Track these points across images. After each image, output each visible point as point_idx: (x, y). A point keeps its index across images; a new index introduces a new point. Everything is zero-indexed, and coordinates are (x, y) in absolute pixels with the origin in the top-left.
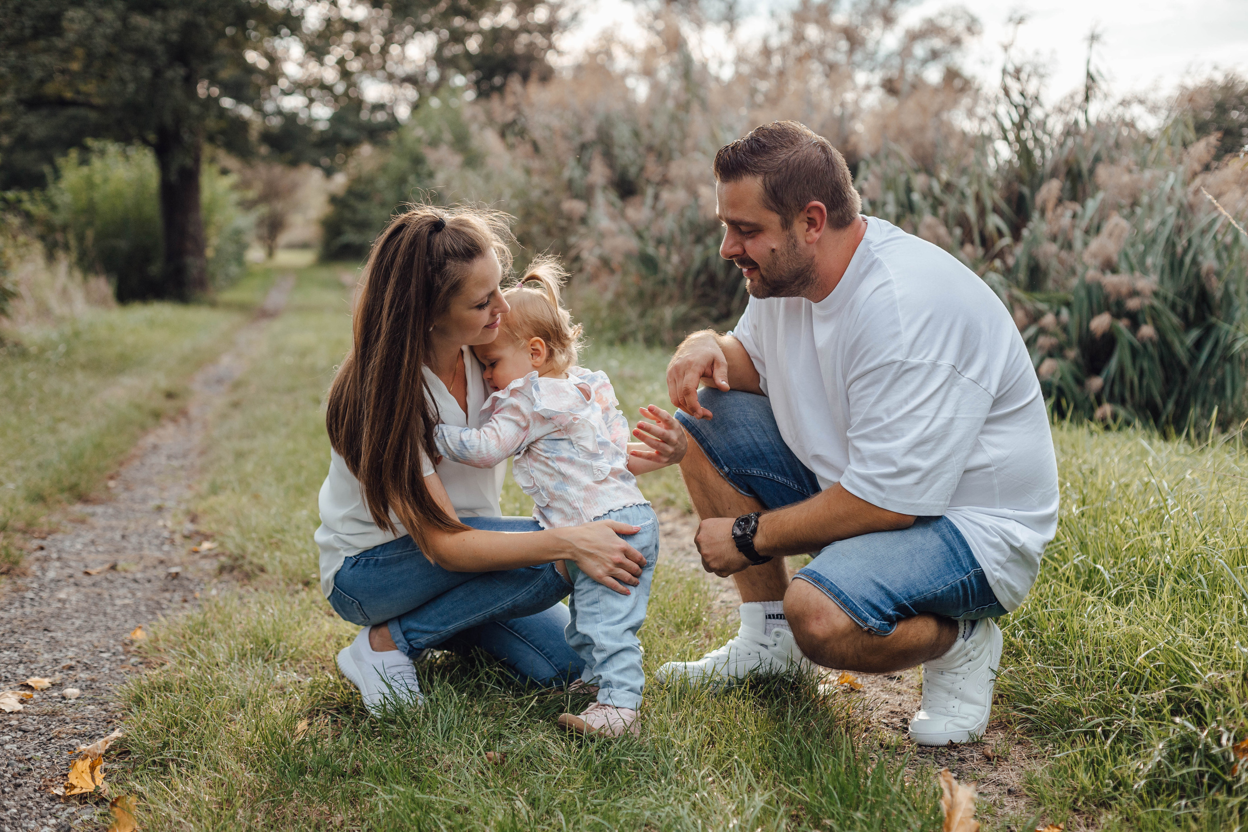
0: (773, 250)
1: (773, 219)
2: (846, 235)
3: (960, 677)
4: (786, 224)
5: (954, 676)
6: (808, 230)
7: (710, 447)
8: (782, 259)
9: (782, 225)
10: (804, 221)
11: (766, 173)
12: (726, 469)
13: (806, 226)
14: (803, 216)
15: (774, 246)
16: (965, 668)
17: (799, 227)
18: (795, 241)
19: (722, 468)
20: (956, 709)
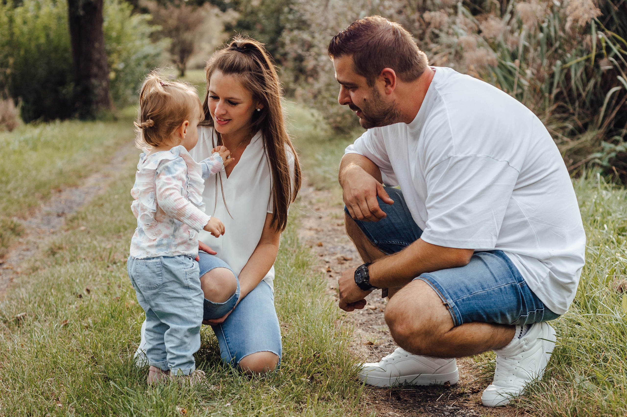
0: (365, 99)
1: (362, 80)
2: (418, 84)
3: (516, 361)
4: (371, 83)
5: (512, 360)
6: (386, 86)
7: (365, 228)
8: (371, 105)
9: (368, 84)
10: (382, 80)
11: (355, 52)
12: (376, 241)
13: (384, 83)
14: (382, 77)
15: (365, 97)
16: (520, 356)
17: (380, 85)
18: (378, 93)
19: (373, 241)
20: (512, 382)
